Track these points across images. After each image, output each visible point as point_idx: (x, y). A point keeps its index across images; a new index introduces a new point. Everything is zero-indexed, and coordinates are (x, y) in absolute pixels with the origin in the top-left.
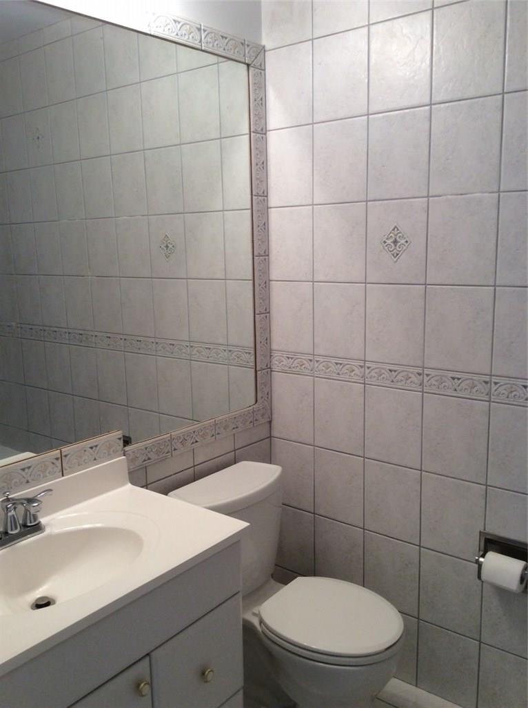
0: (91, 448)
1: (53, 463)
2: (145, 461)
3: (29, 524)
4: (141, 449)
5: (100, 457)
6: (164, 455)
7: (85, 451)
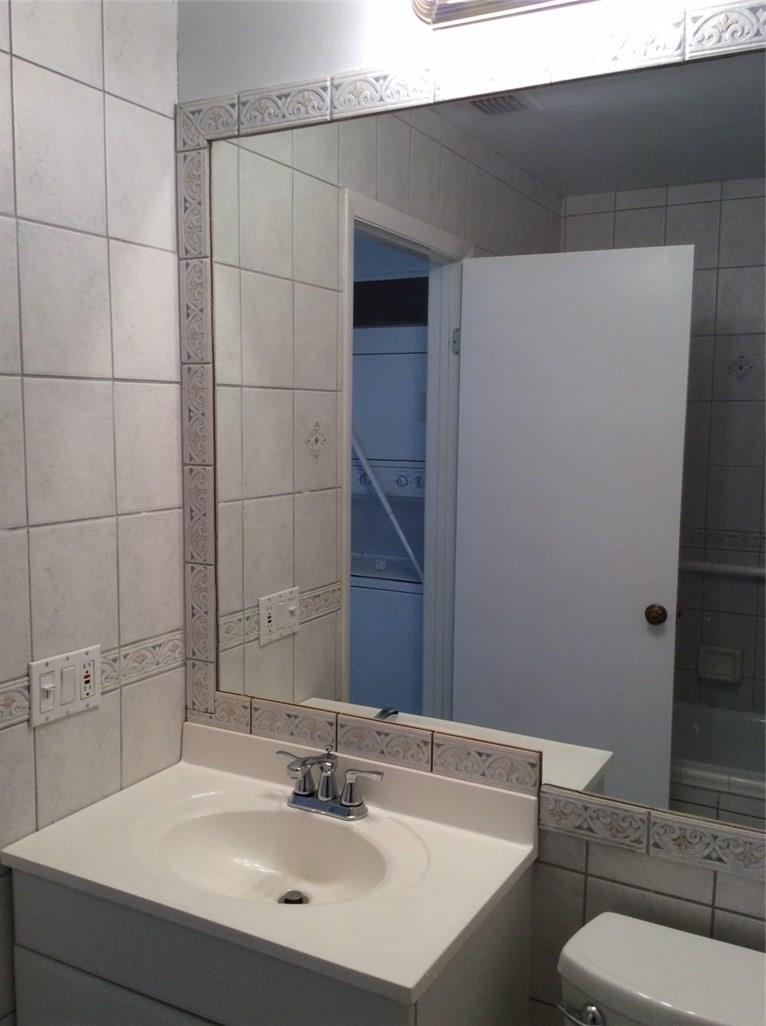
0: (480, 754)
1: (418, 746)
2: (580, 827)
3: (344, 803)
4: (576, 805)
5: (492, 776)
6: (627, 841)
7: (469, 754)
